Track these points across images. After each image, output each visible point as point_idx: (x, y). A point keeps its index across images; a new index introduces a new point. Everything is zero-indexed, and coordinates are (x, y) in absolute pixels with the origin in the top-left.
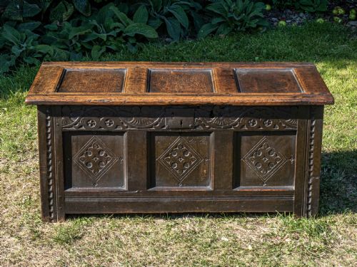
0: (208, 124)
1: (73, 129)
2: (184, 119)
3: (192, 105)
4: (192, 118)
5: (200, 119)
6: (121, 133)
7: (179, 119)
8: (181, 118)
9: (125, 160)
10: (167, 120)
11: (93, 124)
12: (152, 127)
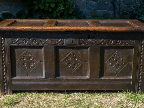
0: (87, 43)
1: (16, 45)
2: (74, 40)
4: (79, 39)
5: (83, 39)
6: (41, 47)
7: (71, 39)
8: (73, 39)
9: (43, 62)
10: (65, 40)
11: (27, 42)
12: (57, 44)
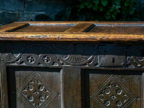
0: (140, 63)
1: (16, 64)
2: (116, 57)
3: (124, 41)
4: (124, 56)
5: (132, 57)
6: (58, 70)
7: (111, 57)
8: (114, 56)
9: (61, 96)
10: (100, 58)
11: (33, 60)
12: (86, 64)
